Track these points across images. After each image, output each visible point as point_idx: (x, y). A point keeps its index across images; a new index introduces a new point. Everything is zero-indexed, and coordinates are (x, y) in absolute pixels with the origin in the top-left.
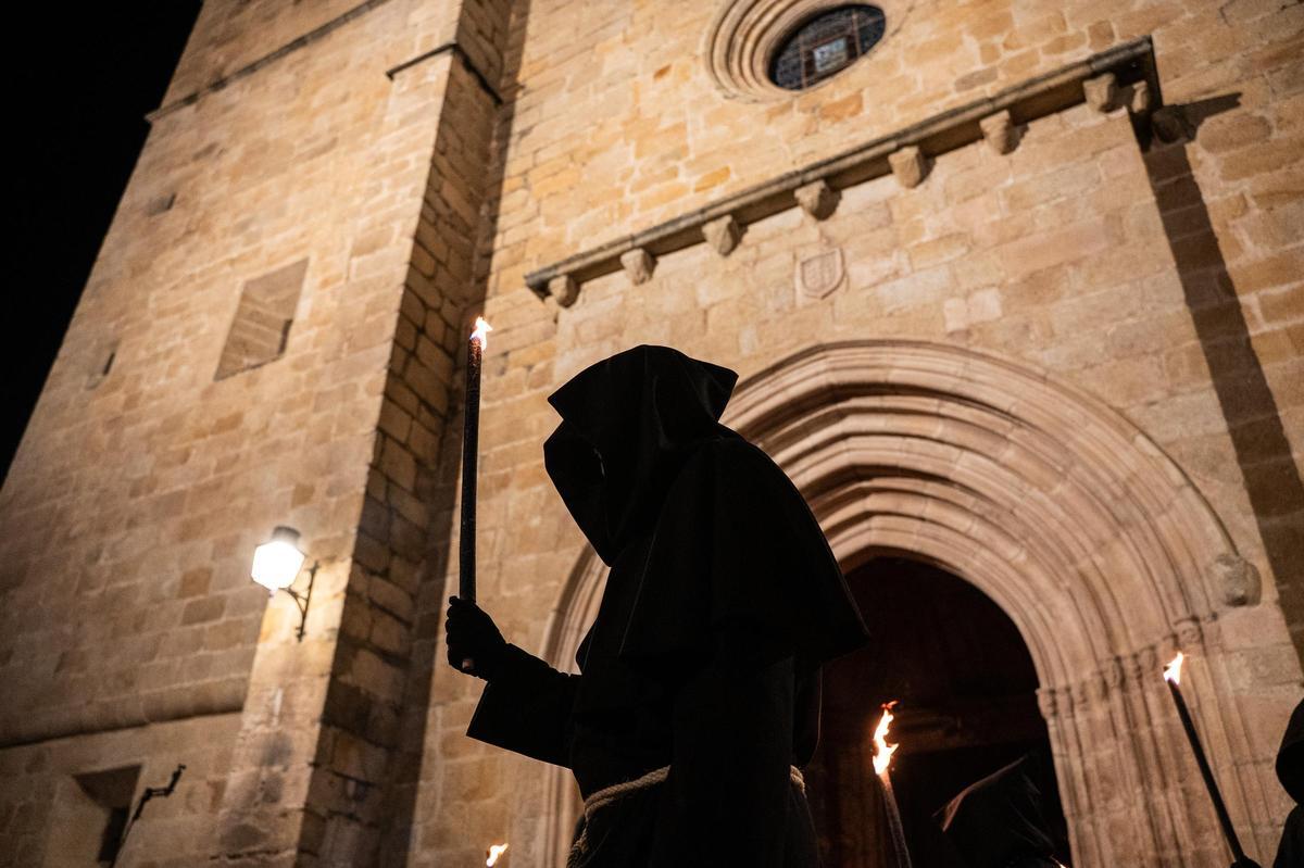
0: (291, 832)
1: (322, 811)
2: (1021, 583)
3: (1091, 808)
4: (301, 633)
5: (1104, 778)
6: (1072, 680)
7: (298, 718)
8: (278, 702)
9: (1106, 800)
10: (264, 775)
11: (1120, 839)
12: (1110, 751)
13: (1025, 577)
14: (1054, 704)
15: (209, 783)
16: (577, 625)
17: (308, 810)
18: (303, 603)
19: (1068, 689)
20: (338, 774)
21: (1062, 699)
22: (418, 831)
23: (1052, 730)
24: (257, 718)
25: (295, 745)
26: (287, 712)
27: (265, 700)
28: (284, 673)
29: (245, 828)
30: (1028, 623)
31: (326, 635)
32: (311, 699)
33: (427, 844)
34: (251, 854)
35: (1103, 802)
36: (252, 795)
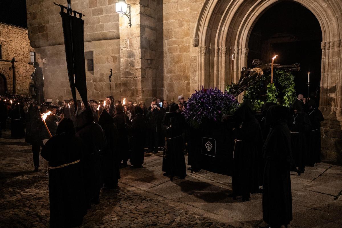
0: (139, 73)
1: (144, 68)
2: (324, 13)
3: (328, 71)
4: (130, 25)
5: (333, 65)
6: (331, 40)
7: (135, 47)
8: (128, 43)
9: (332, 70)
10: (129, 60)
11: (333, 79)
12: (336, 59)
13: (325, 11)
14: (325, 46)
15: (111, 56)
16: (203, 25)
17: (142, 68)
18: (129, 16)
19: (330, 43)
20: (146, 59)
21: (327, 45)
22: (165, 70)
23: (323, 52)
24: (124, 46)
25: (135, 54)
26: (131, 46)
27: (125, 42)
28: (128, 35)
29: (127, 72)
30: (323, 24)
31: (137, 26)
32: (137, 43)
33: (168, 73)
34: (130, 78)
35: (331, 71)
36: (127, 65)
